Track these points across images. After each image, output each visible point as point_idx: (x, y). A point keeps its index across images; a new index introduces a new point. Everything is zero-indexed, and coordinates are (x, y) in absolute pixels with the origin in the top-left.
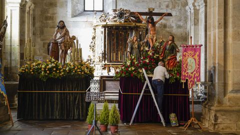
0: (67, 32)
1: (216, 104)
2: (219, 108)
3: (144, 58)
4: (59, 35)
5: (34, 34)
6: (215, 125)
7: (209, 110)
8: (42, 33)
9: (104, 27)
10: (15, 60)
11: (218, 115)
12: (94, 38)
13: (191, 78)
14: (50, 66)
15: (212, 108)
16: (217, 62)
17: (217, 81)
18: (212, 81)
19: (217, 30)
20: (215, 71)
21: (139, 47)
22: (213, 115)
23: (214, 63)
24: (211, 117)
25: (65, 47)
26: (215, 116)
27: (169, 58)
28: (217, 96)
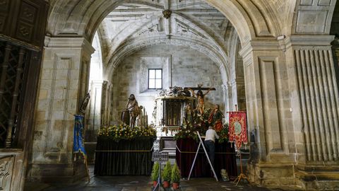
0: (136, 103)
1: (260, 162)
2: (263, 165)
3: (197, 123)
4: (130, 106)
5: (112, 105)
6: (262, 180)
7: (254, 166)
8: (118, 105)
9: (163, 100)
10: (97, 125)
11: (263, 171)
12: (156, 108)
13: (238, 139)
14: (122, 130)
15: (257, 164)
16: (258, 125)
17: (259, 141)
18: (254, 141)
19: (256, 100)
20: (256, 132)
21: (192, 114)
22: (259, 171)
23: (255, 126)
24: (257, 173)
25: (135, 114)
26: (261, 172)
27: (216, 122)
28: (260, 154)
